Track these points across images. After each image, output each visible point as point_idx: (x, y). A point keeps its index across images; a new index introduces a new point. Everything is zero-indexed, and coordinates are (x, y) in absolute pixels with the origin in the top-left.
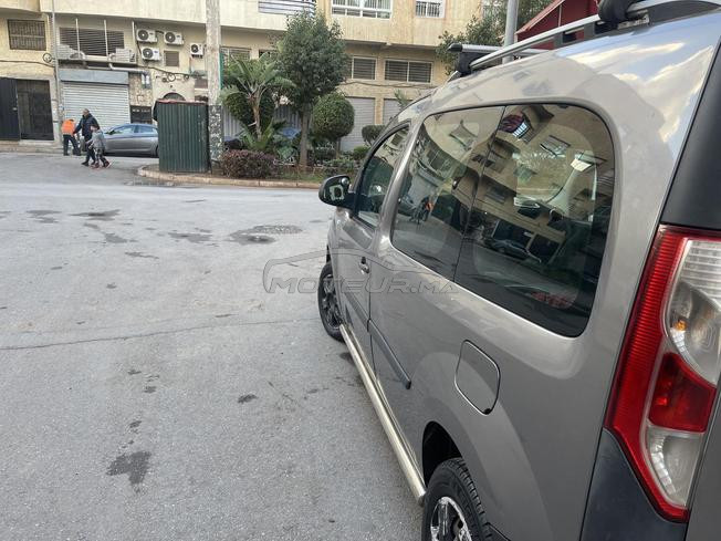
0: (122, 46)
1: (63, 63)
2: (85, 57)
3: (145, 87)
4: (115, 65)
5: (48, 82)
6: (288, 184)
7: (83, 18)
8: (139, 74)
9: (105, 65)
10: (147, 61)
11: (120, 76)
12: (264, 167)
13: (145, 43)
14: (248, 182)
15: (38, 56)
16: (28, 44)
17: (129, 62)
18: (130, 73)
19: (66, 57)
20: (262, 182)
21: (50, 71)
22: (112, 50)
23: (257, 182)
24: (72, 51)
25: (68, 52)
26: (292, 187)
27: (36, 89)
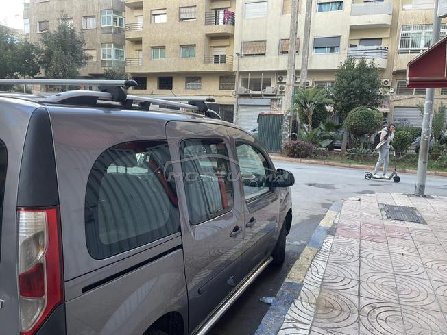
0: (270, 85)
1: (241, 96)
2: (251, 92)
3: (279, 106)
4: (265, 95)
5: (233, 106)
6: (319, 162)
7: (252, 73)
8: (276, 99)
9: (260, 96)
10: (281, 92)
11: (267, 101)
12: (306, 151)
13: (282, 83)
14: (294, 159)
15: (231, 93)
16: (227, 87)
17: (271, 93)
18: (272, 99)
19: (243, 93)
20: (302, 160)
21: (235, 100)
22: (264, 88)
23: (299, 160)
24: (246, 90)
25: (243, 90)
26: (321, 164)
27: (228, 109)
